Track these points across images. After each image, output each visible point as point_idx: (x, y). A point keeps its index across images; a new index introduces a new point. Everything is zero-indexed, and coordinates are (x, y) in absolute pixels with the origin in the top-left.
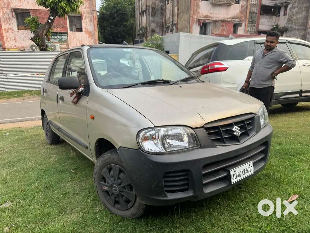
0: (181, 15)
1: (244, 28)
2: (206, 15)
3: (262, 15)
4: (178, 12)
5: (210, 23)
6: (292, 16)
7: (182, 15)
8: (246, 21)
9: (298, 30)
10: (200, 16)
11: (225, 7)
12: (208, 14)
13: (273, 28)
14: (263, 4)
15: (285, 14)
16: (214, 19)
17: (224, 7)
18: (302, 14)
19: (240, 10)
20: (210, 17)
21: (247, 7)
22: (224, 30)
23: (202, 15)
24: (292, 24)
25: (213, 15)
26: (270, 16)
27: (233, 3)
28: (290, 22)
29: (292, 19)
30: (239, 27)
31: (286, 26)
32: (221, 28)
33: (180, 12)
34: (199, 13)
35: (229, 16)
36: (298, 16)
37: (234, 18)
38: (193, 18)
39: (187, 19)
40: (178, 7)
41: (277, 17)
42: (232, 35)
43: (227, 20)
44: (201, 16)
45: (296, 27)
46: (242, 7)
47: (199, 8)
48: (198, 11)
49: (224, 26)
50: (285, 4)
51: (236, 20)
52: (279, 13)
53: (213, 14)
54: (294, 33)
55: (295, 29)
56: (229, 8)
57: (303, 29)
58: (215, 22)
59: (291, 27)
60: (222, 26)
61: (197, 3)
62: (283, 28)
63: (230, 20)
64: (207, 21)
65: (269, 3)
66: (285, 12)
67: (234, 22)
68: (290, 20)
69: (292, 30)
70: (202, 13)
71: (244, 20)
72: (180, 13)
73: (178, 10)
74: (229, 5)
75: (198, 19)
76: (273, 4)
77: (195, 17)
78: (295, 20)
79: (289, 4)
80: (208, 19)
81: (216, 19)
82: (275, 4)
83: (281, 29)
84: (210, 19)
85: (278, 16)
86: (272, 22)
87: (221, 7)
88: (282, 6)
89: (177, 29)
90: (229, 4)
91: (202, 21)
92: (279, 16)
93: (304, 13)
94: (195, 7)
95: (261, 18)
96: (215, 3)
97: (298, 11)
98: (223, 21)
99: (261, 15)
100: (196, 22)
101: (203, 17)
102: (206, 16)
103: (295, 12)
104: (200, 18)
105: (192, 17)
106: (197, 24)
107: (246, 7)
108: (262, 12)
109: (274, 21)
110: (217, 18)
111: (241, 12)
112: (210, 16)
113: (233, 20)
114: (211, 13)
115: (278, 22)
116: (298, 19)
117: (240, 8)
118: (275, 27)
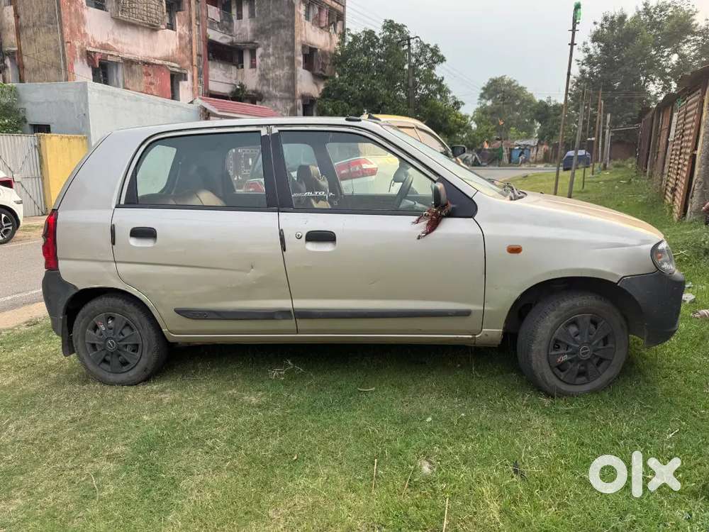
0: (30, 32)
1: (191, 86)
2: (105, 44)
3: (211, 60)
4: (16, 23)
5: (117, 63)
6: (267, 71)
7: (35, 33)
8: (193, 69)
9: (281, 99)
10: (90, 45)
11: (146, 32)
12: (108, 40)
13: (235, 90)
14: (210, 38)
15: (253, 66)
16: (126, 56)
17: (143, 31)
18: (283, 70)
19: (178, 43)
20: (114, 50)
21: (191, 41)
22: (151, 84)
23: (94, 42)
24: (269, 87)
25: (120, 45)
26: (226, 65)
27: (163, 27)
28: (265, 82)
29: (268, 77)
30: (181, 80)
31: (259, 88)
32: (145, 79)
33: (23, 25)
34: (85, 35)
35: (158, 55)
36: (277, 73)
37: (168, 61)
38: (72, 47)
39: (52, 44)
40: (15, 9)
41: (238, 68)
42: (202, 99)
43: (152, 61)
44: (92, 44)
45: (278, 94)
46: (181, 37)
47: (84, 23)
48: (82, 31)
49: (150, 75)
50: (250, 46)
51: (174, 64)
52: (241, 61)
53: (121, 43)
54: (276, 105)
55: (276, 97)
56: (154, 36)
57: (289, 98)
58: (130, 63)
59: (268, 92)
60: (147, 76)
61: (76, 10)
62: (253, 92)
63: (160, 62)
64: (109, 58)
65: (221, 38)
66: (252, 61)
67: (170, 69)
68: (263, 77)
69: (271, 98)
70: (92, 37)
71: (188, 67)
72: (27, 27)
73: (17, 16)
74: (153, 29)
75: (84, 50)
76: (229, 41)
77: (77, 44)
78: (273, 78)
79: (258, 47)
80: (111, 53)
81: (128, 55)
82: (232, 42)
83: (251, 93)
84: (115, 54)
85: (240, 67)
86: (231, 78)
87: (136, 31)
88: (244, 49)
89: (20, 67)
90: (154, 26)
91: (98, 57)
92: (242, 67)
93: (287, 68)
94: (73, 17)
95: (210, 68)
96: (122, 18)
97: (276, 63)
98: (147, 63)
99: (209, 60)
100: (81, 57)
101: (96, 47)
102: (103, 47)
103: (270, 64)
104: (90, 49)
105: (70, 42)
106: (83, 61)
107: (188, 39)
108: (211, 55)
109: (234, 76)
110: (131, 54)
111: (181, 49)
112: (115, 46)
113: (168, 63)
114: (115, 41)
115: (243, 79)
116: (278, 78)
117: (178, 39)
118: (238, 90)
